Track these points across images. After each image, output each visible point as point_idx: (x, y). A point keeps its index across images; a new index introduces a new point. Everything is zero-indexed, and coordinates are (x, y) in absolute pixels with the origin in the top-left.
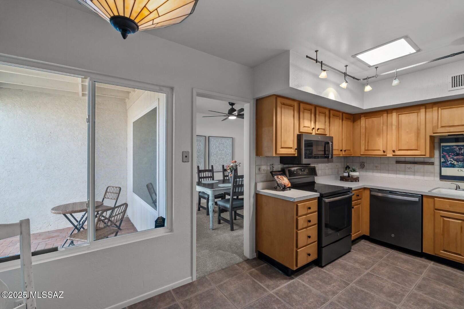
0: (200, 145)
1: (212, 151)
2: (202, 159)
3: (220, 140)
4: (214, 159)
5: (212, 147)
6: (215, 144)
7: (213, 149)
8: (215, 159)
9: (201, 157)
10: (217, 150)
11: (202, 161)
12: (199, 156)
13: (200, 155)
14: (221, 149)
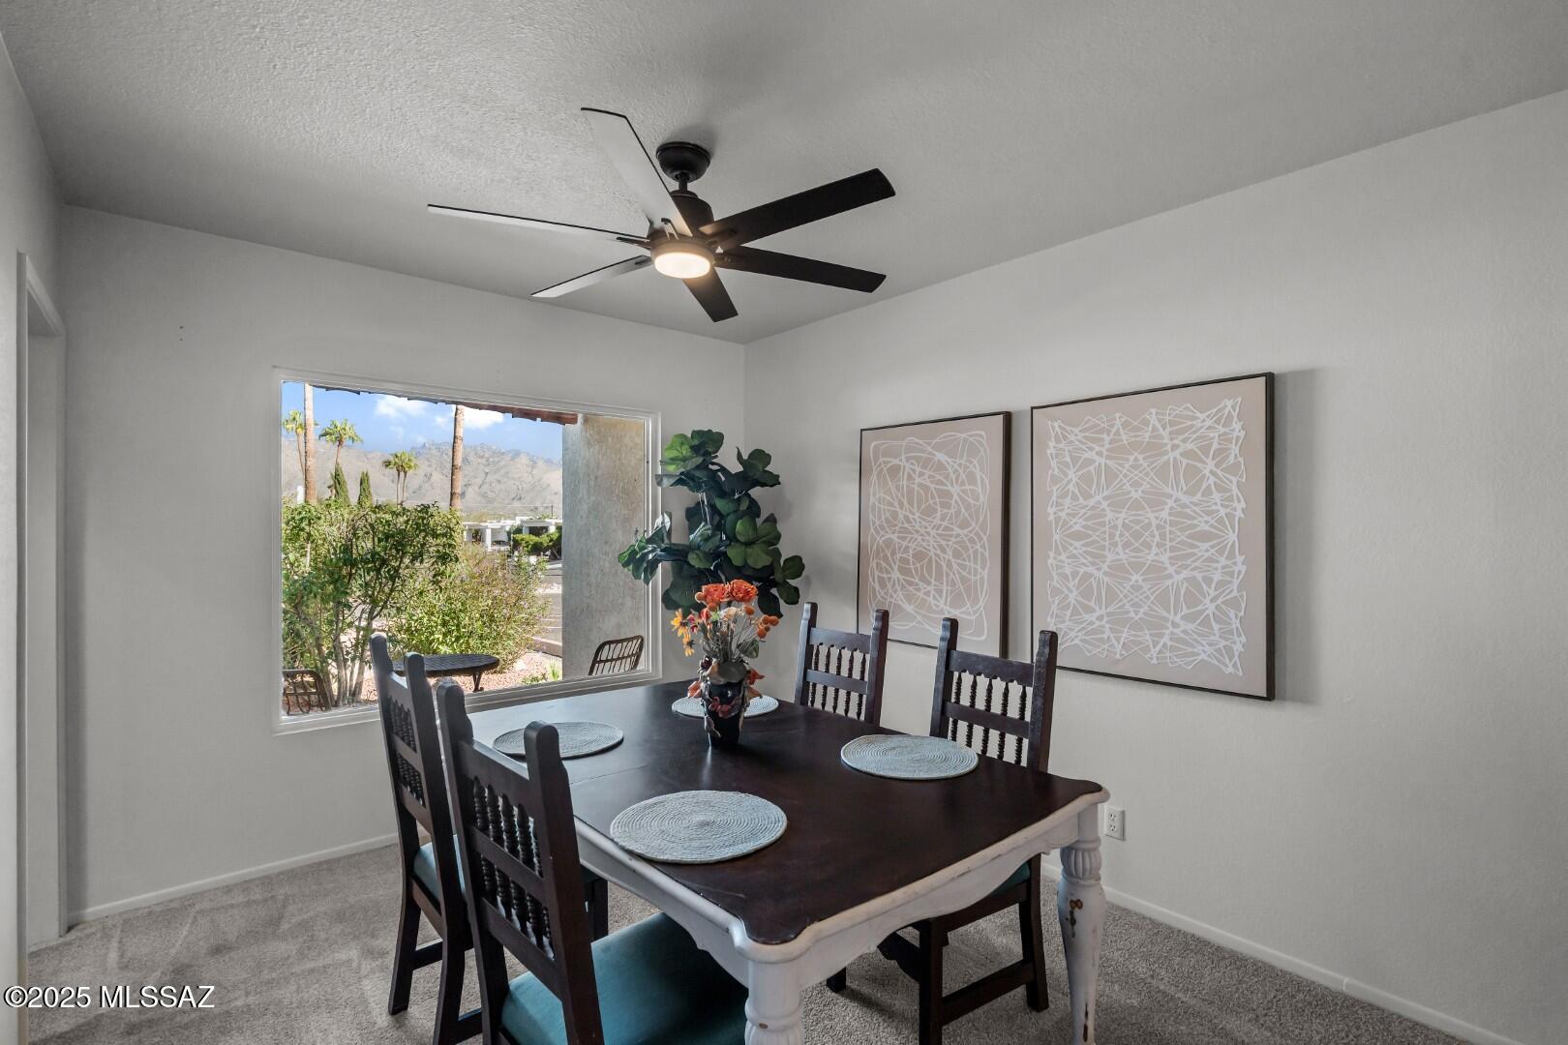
0: (972, 479)
1: (1051, 510)
2: (983, 568)
3: (1119, 420)
4: (1068, 571)
5: (1055, 480)
6: (1074, 460)
7: (1063, 496)
8: (1075, 574)
9: (975, 553)
10: (1091, 502)
11: (982, 579)
12: (966, 549)
13: (972, 541)
14: (1136, 495)
